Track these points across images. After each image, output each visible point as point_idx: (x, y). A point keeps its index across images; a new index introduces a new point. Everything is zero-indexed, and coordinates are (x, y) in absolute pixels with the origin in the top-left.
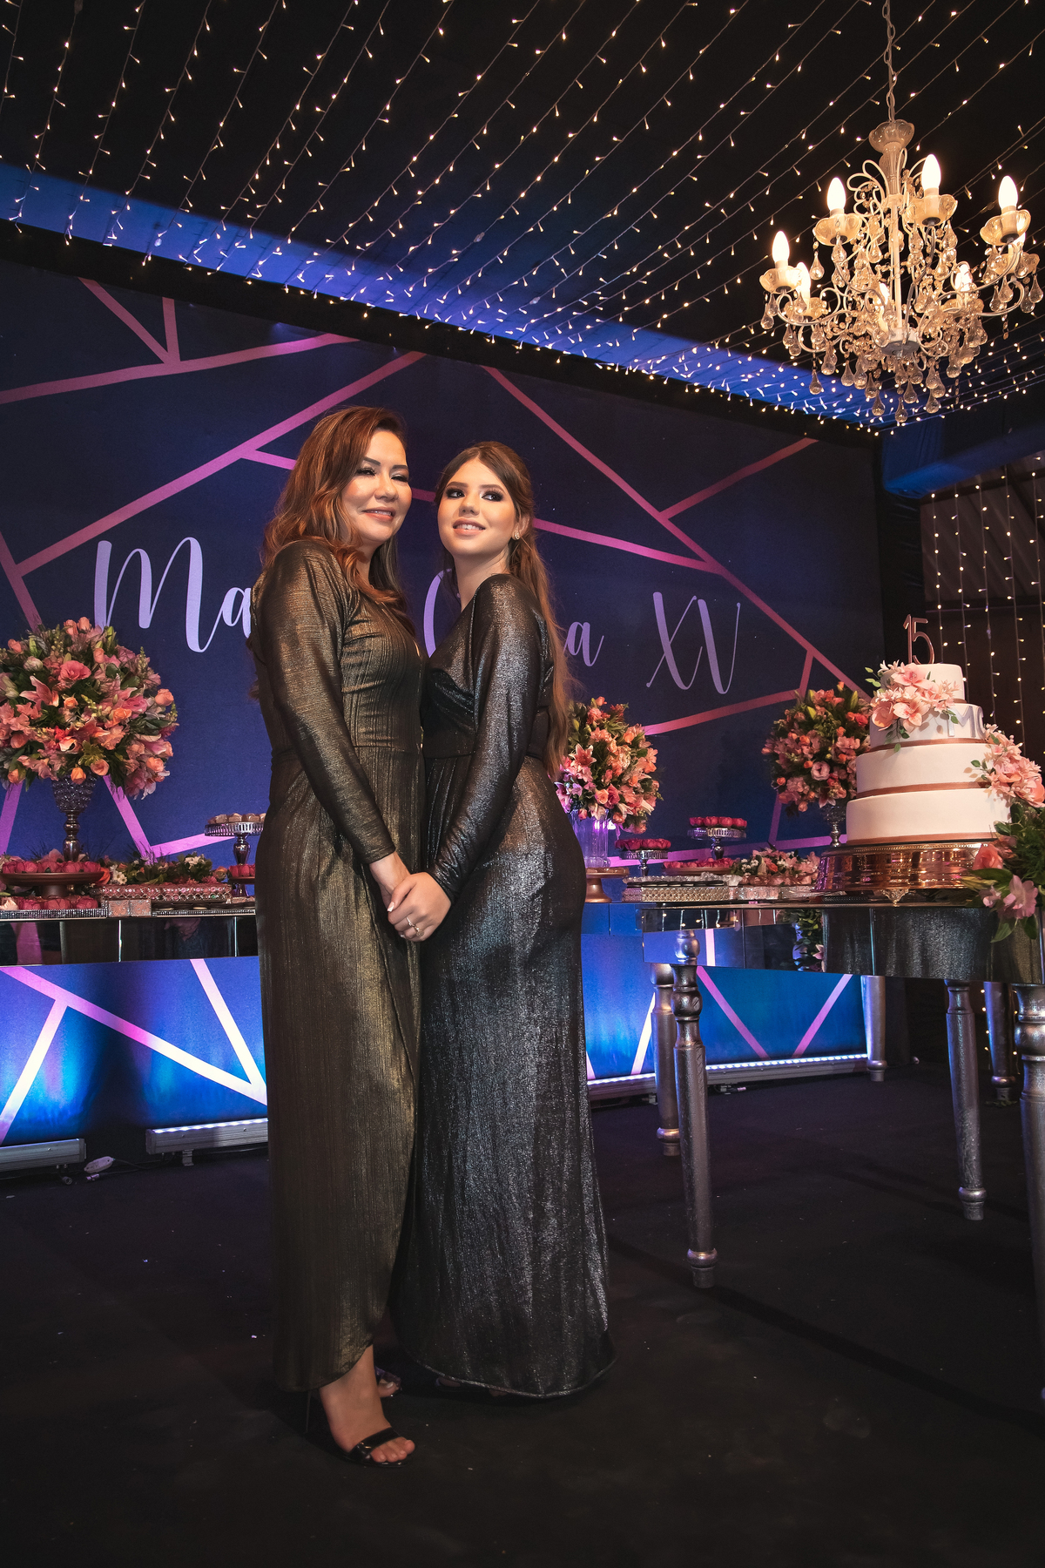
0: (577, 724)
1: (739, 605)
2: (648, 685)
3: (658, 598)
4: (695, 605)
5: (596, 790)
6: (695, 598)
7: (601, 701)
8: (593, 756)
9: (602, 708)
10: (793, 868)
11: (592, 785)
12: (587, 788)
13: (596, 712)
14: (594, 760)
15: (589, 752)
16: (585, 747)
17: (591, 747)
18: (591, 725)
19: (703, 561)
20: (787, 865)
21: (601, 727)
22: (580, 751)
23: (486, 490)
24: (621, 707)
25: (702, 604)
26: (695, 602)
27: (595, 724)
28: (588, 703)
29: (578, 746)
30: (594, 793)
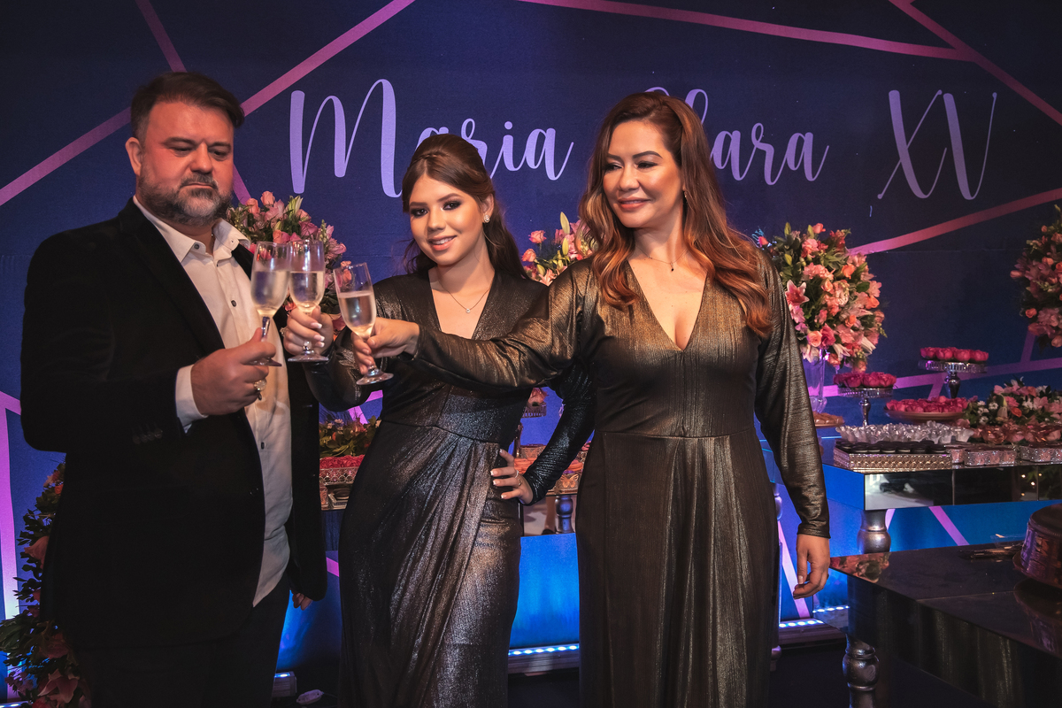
0: (789, 258)
1: (995, 95)
2: (880, 196)
3: (894, 97)
4: (940, 99)
5: (809, 331)
6: (940, 92)
7: (819, 228)
8: (806, 294)
9: (820, 237)
10: (1043, 409)
11: (804, 325)
12: (798, 328)
13: (811, 244)
14: (807, 299)
15: (801, 289)
16: (797, 283)
17: (804, 285)
18: (806, 259)
19: (952, 48)
20: (1035, 407)
21: (816, 261)
22: (791, 288)
23: (443, 202)
24: (842, 233)
25: (949, 100)
26: (941, 97)
27: (810, 257)
28: (804, 232)
29: (790, 283)
30: (806, 335)
